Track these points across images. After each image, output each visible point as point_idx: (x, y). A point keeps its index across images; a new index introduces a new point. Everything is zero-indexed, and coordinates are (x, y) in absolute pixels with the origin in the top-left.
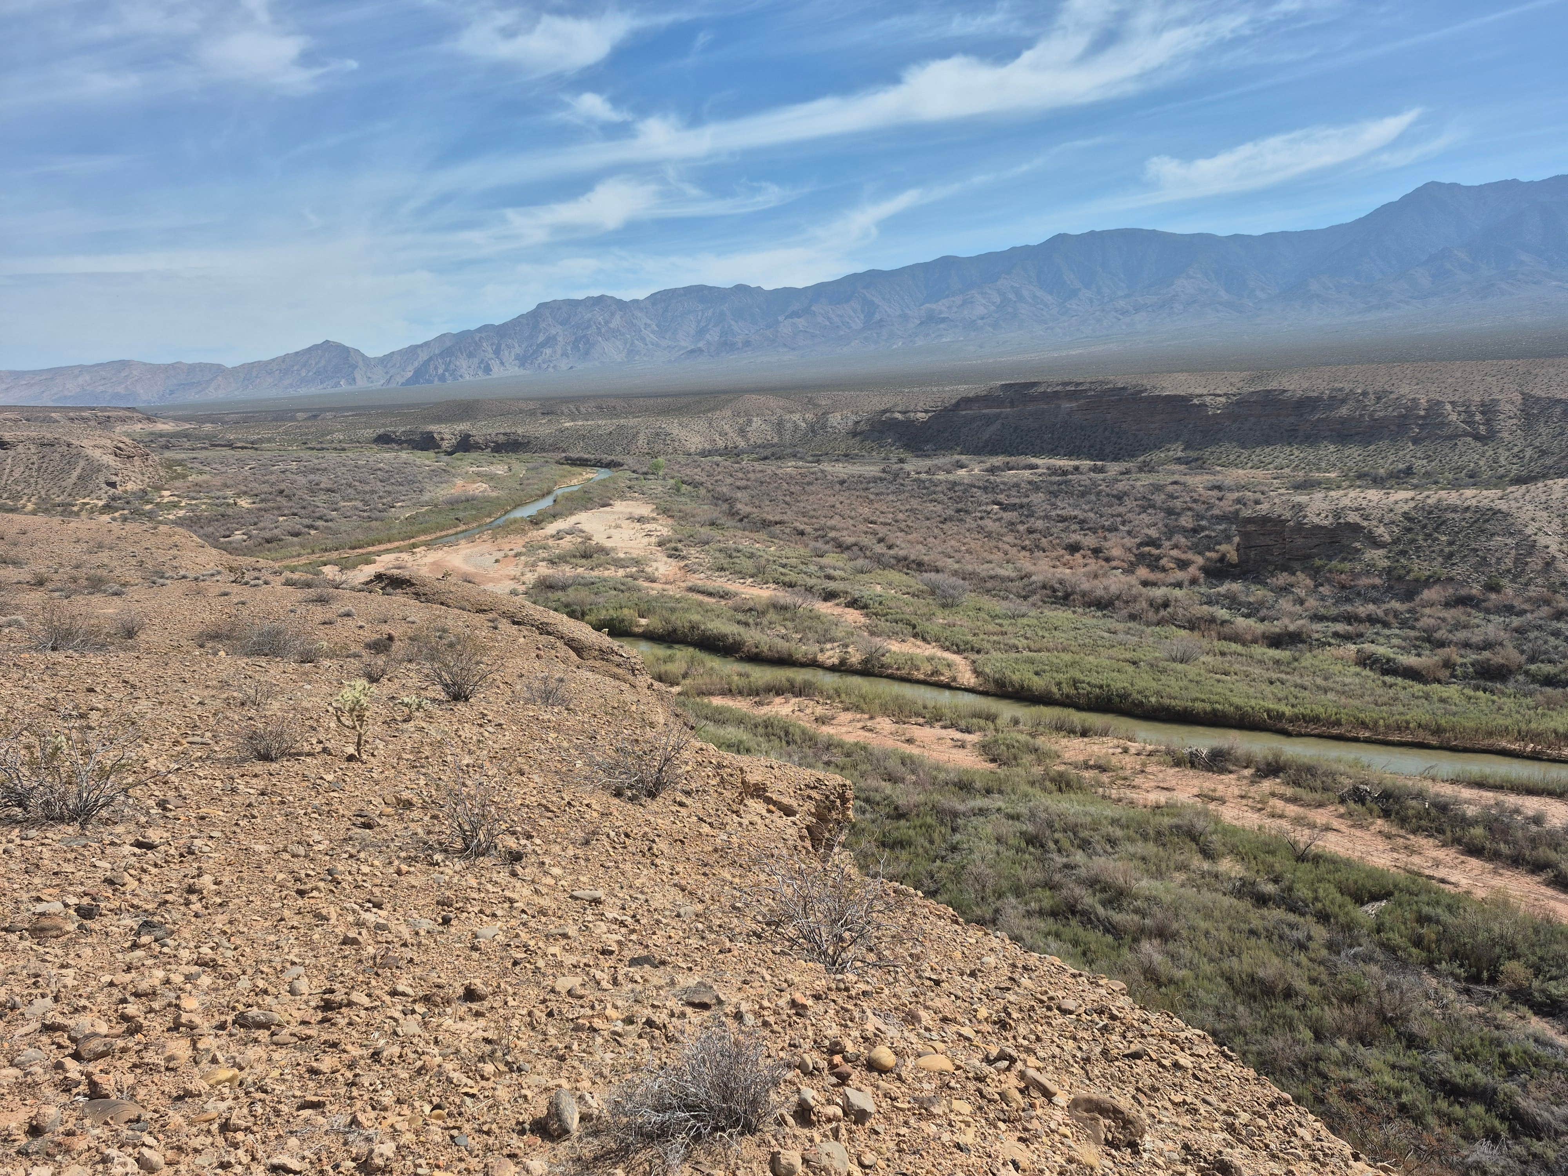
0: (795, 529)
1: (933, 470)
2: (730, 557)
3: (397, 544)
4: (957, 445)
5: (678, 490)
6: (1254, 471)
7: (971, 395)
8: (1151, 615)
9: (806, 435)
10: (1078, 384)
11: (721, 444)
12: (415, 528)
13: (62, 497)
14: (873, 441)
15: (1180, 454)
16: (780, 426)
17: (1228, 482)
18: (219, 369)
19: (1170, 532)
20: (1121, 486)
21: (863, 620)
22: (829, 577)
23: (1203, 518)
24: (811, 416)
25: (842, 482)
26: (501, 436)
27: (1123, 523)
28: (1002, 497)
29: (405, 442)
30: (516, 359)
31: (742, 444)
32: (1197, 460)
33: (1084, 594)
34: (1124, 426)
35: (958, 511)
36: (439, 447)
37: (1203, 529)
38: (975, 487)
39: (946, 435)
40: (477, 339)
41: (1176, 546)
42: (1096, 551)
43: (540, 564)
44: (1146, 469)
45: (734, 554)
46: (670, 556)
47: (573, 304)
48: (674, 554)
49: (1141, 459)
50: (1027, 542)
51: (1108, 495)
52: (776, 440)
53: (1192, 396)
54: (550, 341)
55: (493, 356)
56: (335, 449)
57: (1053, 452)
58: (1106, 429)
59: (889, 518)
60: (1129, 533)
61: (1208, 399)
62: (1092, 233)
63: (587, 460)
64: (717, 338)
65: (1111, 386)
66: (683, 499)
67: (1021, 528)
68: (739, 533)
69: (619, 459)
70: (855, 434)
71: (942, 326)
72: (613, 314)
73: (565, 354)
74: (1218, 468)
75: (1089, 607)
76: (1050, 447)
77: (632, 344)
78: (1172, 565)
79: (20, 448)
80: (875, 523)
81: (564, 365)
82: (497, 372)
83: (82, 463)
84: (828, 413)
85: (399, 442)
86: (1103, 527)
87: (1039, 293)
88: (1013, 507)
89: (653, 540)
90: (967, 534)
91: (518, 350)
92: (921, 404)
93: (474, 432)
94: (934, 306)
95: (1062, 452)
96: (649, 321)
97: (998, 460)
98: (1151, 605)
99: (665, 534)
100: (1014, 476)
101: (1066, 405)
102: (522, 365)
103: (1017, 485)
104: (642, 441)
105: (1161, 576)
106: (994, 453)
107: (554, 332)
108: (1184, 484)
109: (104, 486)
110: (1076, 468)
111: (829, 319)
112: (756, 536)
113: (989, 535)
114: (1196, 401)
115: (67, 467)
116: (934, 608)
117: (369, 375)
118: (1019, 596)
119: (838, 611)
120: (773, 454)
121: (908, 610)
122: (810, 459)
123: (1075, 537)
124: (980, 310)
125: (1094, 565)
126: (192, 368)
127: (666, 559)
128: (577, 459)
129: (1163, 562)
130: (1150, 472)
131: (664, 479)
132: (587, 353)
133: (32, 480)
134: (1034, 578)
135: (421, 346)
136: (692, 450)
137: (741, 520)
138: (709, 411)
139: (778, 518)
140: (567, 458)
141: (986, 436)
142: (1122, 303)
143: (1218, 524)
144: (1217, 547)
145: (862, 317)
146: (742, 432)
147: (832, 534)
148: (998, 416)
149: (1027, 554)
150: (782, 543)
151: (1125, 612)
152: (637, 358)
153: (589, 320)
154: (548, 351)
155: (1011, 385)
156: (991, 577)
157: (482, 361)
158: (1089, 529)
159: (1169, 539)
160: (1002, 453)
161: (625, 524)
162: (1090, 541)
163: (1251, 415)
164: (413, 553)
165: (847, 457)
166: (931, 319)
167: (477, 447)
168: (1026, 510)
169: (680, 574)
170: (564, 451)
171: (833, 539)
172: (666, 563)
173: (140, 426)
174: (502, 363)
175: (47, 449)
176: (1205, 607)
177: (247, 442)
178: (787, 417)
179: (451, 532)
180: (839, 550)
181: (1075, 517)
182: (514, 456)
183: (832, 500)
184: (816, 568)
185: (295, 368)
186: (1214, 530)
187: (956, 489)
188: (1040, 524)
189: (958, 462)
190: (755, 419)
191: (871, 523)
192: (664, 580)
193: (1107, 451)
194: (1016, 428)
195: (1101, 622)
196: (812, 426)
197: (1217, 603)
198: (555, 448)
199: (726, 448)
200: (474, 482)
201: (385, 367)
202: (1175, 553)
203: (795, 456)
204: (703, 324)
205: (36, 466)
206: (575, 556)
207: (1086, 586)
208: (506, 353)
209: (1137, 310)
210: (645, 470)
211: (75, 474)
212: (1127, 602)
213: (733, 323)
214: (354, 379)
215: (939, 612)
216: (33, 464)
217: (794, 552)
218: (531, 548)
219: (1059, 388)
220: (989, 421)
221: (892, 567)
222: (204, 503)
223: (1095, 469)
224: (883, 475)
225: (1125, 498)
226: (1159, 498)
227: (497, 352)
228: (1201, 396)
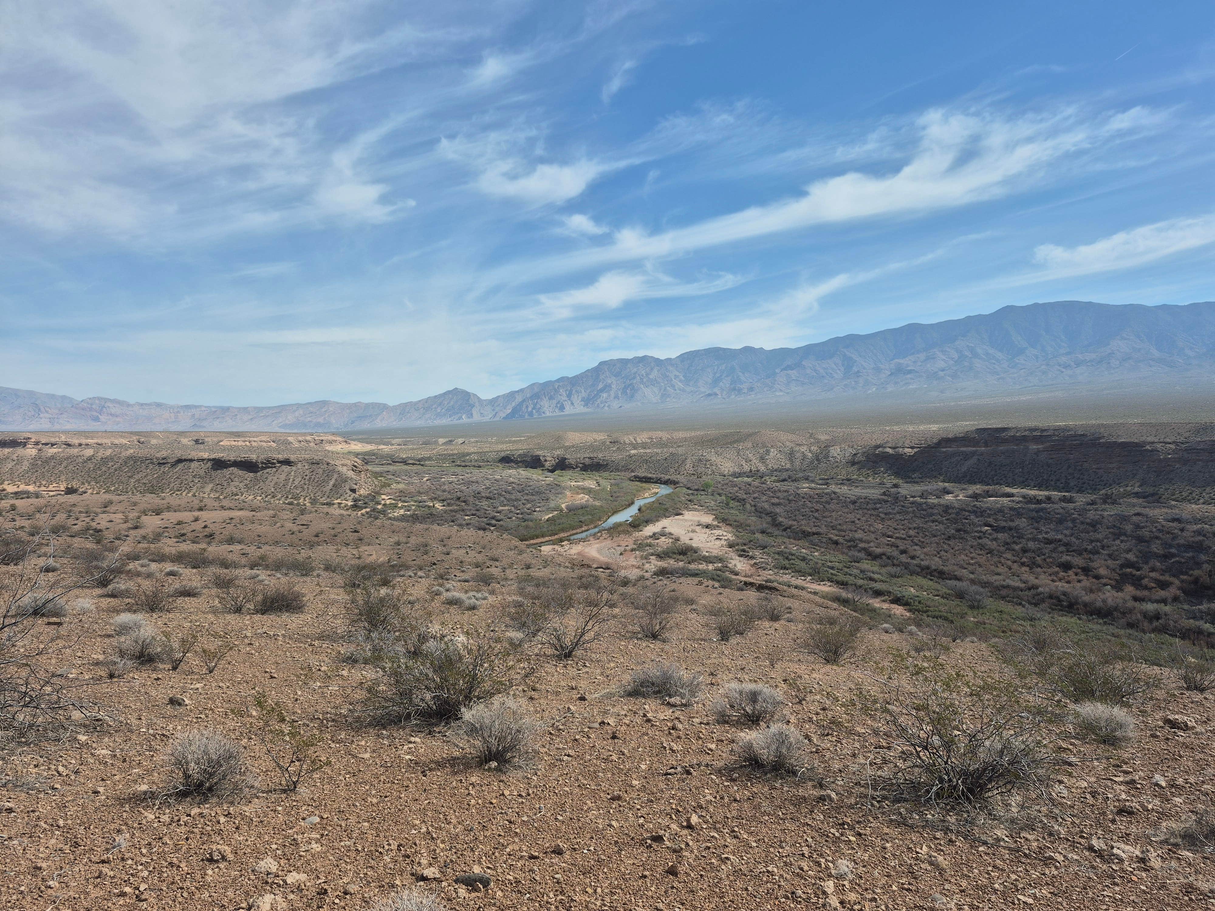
0: (830, 539)
1: (925, 494)
2: (787, 558)
3: (547, 539)
4: (940, 474)
5: (727, 504)
6: (1206, 507)
7: (950, 436)
8: (1146, 625)
9: (812, 462)
10: (1043, 431)
11: (746, 468)
12: (557, 528)
13: (324, 499)
14: (869, 469)
15: (1137, 489)
16: (791, 455)
17: (1185, 515)
18: (384, 407)
19: (1146, 556)
20: (1091, 515)
21: (908, 614)
22: (871, 579)
23: (1171, 546)
24: (816, 448)
25: (854, 502)
26: (587, 459)
27: (1103, 547)
28: (991, 520)
29: (521, 462)
30: (582, 401)
31: (762, 468)
32: (1153, 495)
33: (1085, 605)
34: (1086, 465)
35: (958, 530)
36: (543, 466)
37: (1173, 555)
38: (965, 510)
39: (930, 466)
40: (556, 387)
41: (1153, 570)
42: (1086, 570)
43: (651, 557)
44: (1109, 501)
45: (790, 557)
46: (741, 556)
47: (624, 362)
48: (743, 554)
49: (1103, 492)
50: (1024, 560)
51: (1082, 523)
52: (788, 466)
53: (1145, 443)
54: (607, 388)
55: (567, 399)
56: (474, 466)
57: (1024, 484)
58: (1069, 467)
59: (902, 534)
60: (1110, 556)
61: (1159, 446)
62: (1036, 305)
63: (650, 478)
64: (728, 385)
65: (1073, 433)
66: (732, 511)
67: (1017, 547)
68: (786, 540)
69: (673, 477)
70: (853, 463)
71: (909, 376)
72: (652, 369)
73: (617, 397)
74: (1173, 503)
75: (1091, 615)
76: (1021, 479)
77: (665, 389)
78: (1153, 585)
79: (299, 465)
80: (892, 537)
81: (615, 404)
82: (569, 410)
83: (336, 476)
84: (829, 446)
85: (516, 462)
86: (1086, 550)
87: (991, 351)
88: (1002, 529)
89: (723, 542)
90: (972, 550)
91: (584, 394)
92: (908, 442)
93: (568, 456)
94: (902, 361)
95: (1032, 484)
96: (678, 374)
97: (978, 488)
98: (1145, 617)
99: (731, 539)
100: (995, 502)
101: (1034, 447)
102: (586, 405)
103: (1000, 511)
104: (689, 465)
105: (1146, 593)
106: (972, 482)
107: (610, 382)
108: (1147, 516)
109: (348, 491)
110: (1049, 498)
111: (815, 371)
112: (800, 543)
113: (990, 552)
114: (1148, 447)
115: (326, 478)
116: (966, 610)
117: (482, 412)
118: (1030, 603)
119: (885, 606)
120: (790, 477)
121: (942, 608)
122: (820, 482)
123: (1065, 558)
124: (942, 364)
125: (1086, 582)
126: (367, 406)
127: (737, 558)
128: (643, 478)
129: (1145, 581)
130: (1113, 504)
131: (713, 495)
132: (632, 396)
133: (306, 487)
134: (1040, 589)
135: (518, 392)
136: (726, 473)
137: (785, 530)
138: (735, 442)
139: (814, 530)
140: (636, 477)
141: (964, 469)
142: (1064, 359)
143: (1185, 552)
144: (1191, 572)
145: (842, 369)
146: (762, 459)
147: (862, 545)
148: (974, 453)
149: (1027, 569)
150: (823, 550)
151: (1123, 621)
152: (668, 399)
153: (635, 373)
154: (605, 395)
155: (985, 430)
156: (1004, 587)
157: (558, 403)
158: (1073, 551)
159: (1146, 563)
160: (980, 482)
161: (698, 529)
162: (1078, 561)
163: (1200, 460)
164: (562, 546)
165: (849, 481)
166: (900, 371)
167: (570, 467)
168: (1017, 534)
169: (753, 570)
170: (632, 471)
171: (864, 549)
172: (740, 561)
173: (340, 446)
174: (572, 404)
175: (315, 466)
176: (1191, 621)
177: (415, 460)
178: (797, 449)
179: (578, 531)
180: (869, 558)
181: (1060, 540)
182: (597, 474)
183: (851, 517)
184: (859, 572)
185: (434, 407)
186: (1183, 557)
187: (950, 511)
188: (1031, 545)
189: (944, 489)
190: (772, 450)
191: (888, 537)
192: (743, 574)
193: (1072, 484)
194: (990, 463)
195: (1105, 628)
196: (817, 456)
197: (1202, 619)
198: (626, 469)
199: (751, 471)
200: (578, 493)
201: (493, 406)
202: (1153, 575)
203: (807, 479)
204: (718, 375)
205: (307, 478)
206: (675, 553)
207: (1087, 598)
208: (576, 396)
209: (1078, 364)
210: (696, 487)
211: (332, 483)
212: (1124, 613)
213: (740, 374)
214: (472, 414)
215: (970, 612)
216: (306, 476)
217: (835, 558)
218: (640, 546)
219: (1026, 433)
220: (967, 456)
221: (918, 574)
222: (413, 505)
223: (1064, 500)
224: (886, 498)
225: (1099, 526)
226: (1129, 528)
227: (569, 396)
228: (1153, 443)
